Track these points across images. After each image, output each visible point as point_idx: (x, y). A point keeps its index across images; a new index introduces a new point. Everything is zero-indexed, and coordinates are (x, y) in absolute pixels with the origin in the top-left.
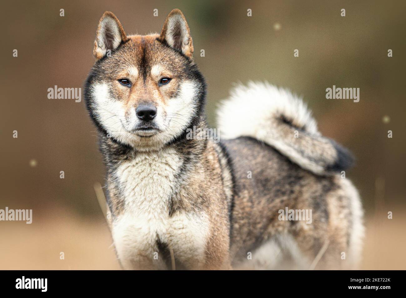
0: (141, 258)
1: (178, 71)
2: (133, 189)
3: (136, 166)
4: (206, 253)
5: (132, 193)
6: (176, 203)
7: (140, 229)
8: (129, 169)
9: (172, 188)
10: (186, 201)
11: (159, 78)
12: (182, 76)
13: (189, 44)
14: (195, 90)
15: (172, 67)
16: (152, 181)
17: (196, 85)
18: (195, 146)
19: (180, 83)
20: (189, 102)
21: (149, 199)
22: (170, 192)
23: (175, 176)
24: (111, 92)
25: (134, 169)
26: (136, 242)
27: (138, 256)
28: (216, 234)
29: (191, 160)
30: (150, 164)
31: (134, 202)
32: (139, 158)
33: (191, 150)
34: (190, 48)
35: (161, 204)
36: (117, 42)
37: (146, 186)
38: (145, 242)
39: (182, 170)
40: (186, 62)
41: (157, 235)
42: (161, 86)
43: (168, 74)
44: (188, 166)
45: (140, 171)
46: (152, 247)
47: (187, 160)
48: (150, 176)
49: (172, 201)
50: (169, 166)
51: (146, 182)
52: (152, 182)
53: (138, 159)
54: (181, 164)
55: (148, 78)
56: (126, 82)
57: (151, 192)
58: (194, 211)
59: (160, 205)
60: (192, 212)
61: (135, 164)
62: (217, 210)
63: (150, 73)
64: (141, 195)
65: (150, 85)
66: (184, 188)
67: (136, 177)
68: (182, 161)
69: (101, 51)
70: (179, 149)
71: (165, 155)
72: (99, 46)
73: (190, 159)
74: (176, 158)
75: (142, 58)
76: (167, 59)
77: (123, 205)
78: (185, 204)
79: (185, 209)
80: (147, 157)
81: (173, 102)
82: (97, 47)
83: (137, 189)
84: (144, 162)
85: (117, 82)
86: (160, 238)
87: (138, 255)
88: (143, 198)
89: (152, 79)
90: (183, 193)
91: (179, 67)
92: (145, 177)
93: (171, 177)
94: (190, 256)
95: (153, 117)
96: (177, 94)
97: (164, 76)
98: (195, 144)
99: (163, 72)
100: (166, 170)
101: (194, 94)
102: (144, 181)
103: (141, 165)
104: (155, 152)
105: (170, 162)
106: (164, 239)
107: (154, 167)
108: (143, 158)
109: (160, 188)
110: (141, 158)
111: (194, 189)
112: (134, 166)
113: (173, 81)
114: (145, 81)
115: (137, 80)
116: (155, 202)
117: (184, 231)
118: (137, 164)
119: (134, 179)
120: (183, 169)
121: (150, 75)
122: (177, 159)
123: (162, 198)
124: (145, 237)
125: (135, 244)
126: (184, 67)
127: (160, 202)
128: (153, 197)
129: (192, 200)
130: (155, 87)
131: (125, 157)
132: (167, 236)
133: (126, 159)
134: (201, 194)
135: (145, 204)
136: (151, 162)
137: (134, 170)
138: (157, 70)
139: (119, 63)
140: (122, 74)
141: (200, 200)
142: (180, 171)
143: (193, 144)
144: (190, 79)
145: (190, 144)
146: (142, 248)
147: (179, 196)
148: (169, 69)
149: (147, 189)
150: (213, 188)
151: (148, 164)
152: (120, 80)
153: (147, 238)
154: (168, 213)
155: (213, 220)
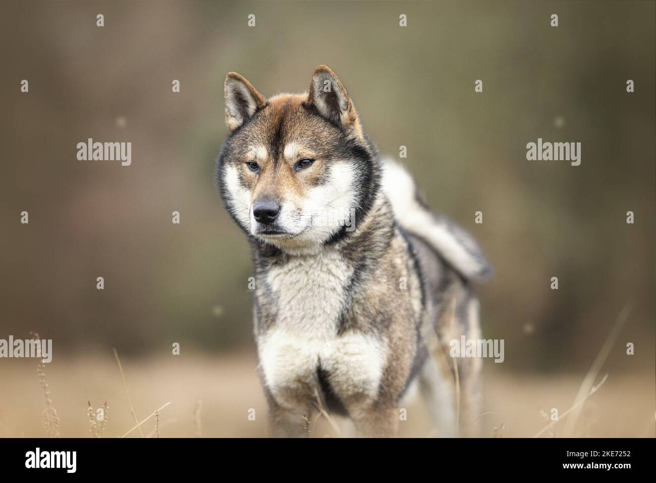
0: (300, 385)
1: (324, 149)
2: (289, 302)
3: (290, 274)
4: (381, 387)
5: (288, 307)
6: (347, 321)
7: (299, 349)
8: (281, 276)
9: (341, 302)
10: (361, 319)
11: (295, 161)
12: (331, 155)
13: (348, 110)
14: (355, 173)
15: (315, 143)
16: (311, 293)
17: (356, 166)
18: (373, 248)
19: (328, 165)
20: (346, 190)
21: (309, 316)
22: (340, 307)
23: (344, 288)
24: (241, 178)
25: (287, 277)
26: (293, 364)
27: (296, 383)
28: (394, 364)
29: (367, 267)
30: (307, 272)
31: (292, 317)
32: (293, 263)
33: (366, 254)
34: (350, 115)
35: (327, 322)
36: (252, 108)
37: (303, 299)
38: (305, 367)
39: (353, 280)
40: (339, 137)
41: (319, 359)
42: (298, 171)
43: (309, 153)
44: (364, 275)
45: (295, 281)
46: (313, 374)
47: (361, 267)
48: (309, 287)
49: (343, 319)
50: (333, 275)
51: (304, 295)
52: (312, 296)
53: (291, 265)
54: (351, 273)
55: (281, 161)
56: (254, 165)
57: (312, 307)
58: (373, 332)
59: (327, 324)
60: (370, 333)
61: (287, 271)
62: (401, 331)
63: (283, 154)
64: (299, 309)
65: (283, 170)
66: (357, 302)
67: (290, 287)
68: (352, 270)
69: (234, 122)
70: (346, 254)
71: (326, 261)
72: (232, 116)
73: (366, 265)
74: (343, 266)
75: (276, 132)
76: (309, 133)
77: (273, 320)
78: (360, 322)
79: (360, 329)
80: (303, 263)
81: (317, 193)
82: (230, 117)
83: (293, 303)
84: (300, 269)
85: (245, 165)
86: (322, 363)
87: (296, 381)
88: (302, 314)
89: (286, 163)
90: (357, 309)
91: (326, 144)
92: (301, 289)
93: (340, 290)
94: (361, 390)
95: (273, 218)
96: (324, 180)
97: (302, 157)
98: (373, 246)
99: (300, 152)
100: (330, 281)
101: (353, 178)
102: (301, 293)
103: (295, 273)
104: (314, 257)
105: (334, 271)
106: (327, 366)
107: (312, 277)
108: (297, 263)
109: (324, 303)
110: (294, 263)
111: (372, 304)
112: (286, 273)
113: (317, 163)
114: (276, 166)
115: (267, 162)
116: (319, 320)
117: (360, 358)
118: (290, 270)
119: (289, 289)
120: (355, 279)
121: (283, 157)
122: (345, 267)
123: (329, 315)
124: (305, 360)
125: (292, 367)
126: (336, 143)
127: (326, 320)
128: (314, 313)
129: (369, 318)
130: (287, 174)
131: (275, 260)
132: (332, 362)
133: (276, 264)
134: (382, 310)
135: (305, 322)
136: (308, 269)
137: (288, 279)
138: (291, 150)
139: (247, 140)
140: (250, 156)
141: (379, 319)
142: (350, 282)
143: (369, 245)
144: (345, 158)
145: (365, 246)
146: (302, 374)
147: (351, 312)
148: (311, 147)
149: (306, 304)
150: (397, 301)
151: (304, 272)
152: (248, 163)
153: (308, 362)
154: (337, 331)
155: (392, 346)
